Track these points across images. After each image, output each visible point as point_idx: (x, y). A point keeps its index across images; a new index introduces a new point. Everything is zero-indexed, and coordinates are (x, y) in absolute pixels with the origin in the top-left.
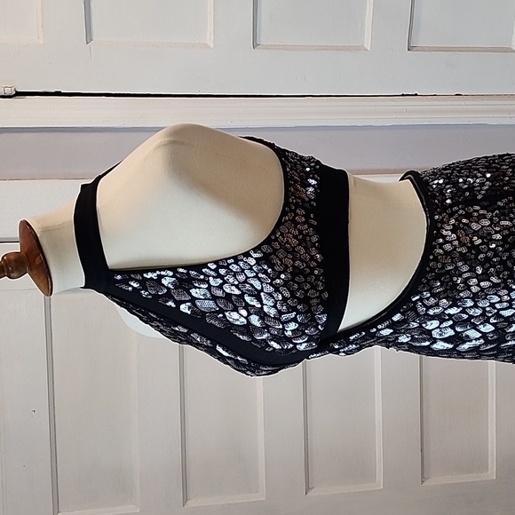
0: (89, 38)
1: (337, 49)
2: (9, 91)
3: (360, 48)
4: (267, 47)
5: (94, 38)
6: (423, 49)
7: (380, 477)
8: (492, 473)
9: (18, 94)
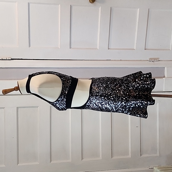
0: (30, 46)
1: (90, 49)
2: (10, 59)
3: (96, 49)
4: (73, 48)
5: (31, 46)
6: (112, 49)
7: (101, 156)
8: (130, 156)
9: (12, 59)
